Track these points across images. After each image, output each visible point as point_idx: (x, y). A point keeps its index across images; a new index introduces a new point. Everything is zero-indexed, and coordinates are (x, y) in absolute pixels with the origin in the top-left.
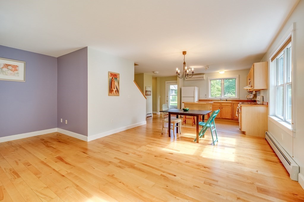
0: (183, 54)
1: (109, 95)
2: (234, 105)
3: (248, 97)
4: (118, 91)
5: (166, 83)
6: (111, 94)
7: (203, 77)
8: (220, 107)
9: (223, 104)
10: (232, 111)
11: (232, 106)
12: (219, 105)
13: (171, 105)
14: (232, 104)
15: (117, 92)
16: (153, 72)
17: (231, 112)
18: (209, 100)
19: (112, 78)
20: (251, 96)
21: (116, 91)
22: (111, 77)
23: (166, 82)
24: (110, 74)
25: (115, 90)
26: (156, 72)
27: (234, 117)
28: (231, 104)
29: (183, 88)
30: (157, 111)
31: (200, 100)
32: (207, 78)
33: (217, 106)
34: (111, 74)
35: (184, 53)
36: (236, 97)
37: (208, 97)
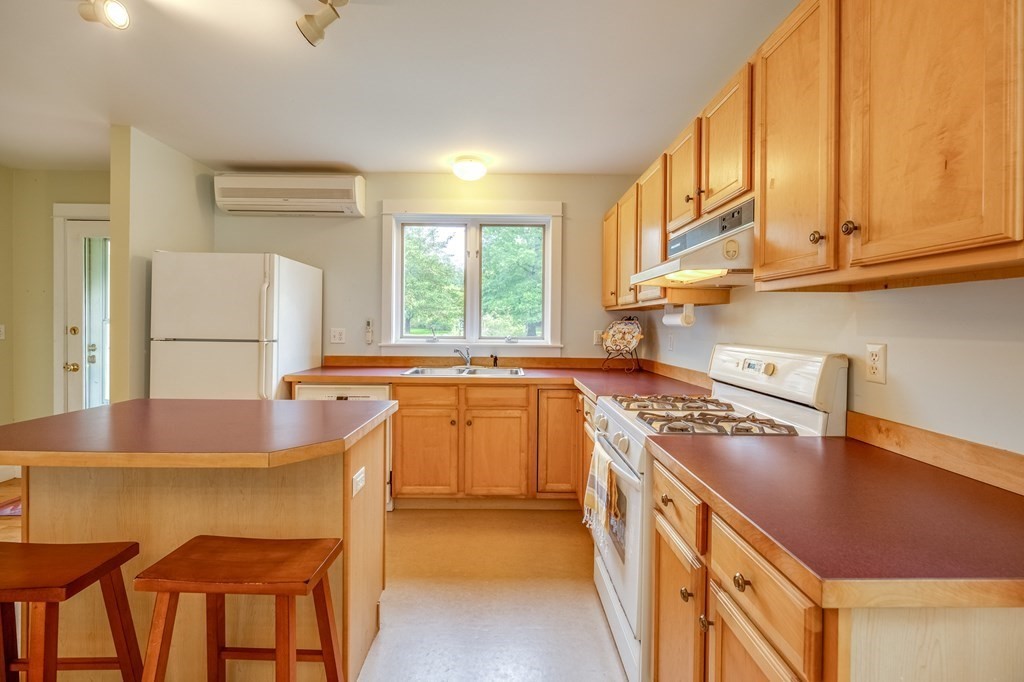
2: (543, 402)
3: (609, 343)
5: (58, 223)
7: (347, 194)
8: (454, 417)
9: (476, 395)
10: (529, 439)
12: (452, 399)
14: (533, 391)
17: (524, 445)
20: (627, 338)
23: (61, 210)
27: (541, 482)
28: (524, 390)
32: (380, 204)
33: (434, 411)
36: (548, 341)
37: (389, 336)
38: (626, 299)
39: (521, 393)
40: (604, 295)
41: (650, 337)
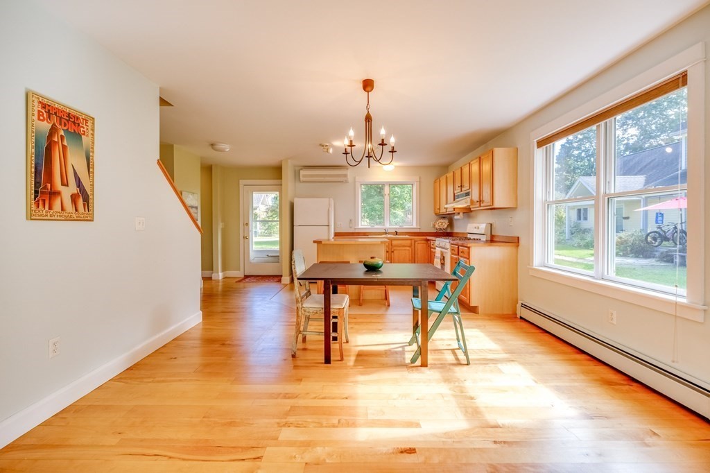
0: (365, 88)
1: (31, 216)
2: (416, 244)
3: (437, 226)
4: (86, 200)
5: (241, 186)
6: (43, 211)
7: (345, 176)
9: (395, 243)
10: (412, 257)
11: (413, 247)
13: (255, 247)
14: (413, 241)
15: (80, 202)
16: (212, 145)
17: (411, 259)
18: (359, 234)
19: (53, 130)
20: (444, 224)
21: (74, 199)
22: (46, 126)
23: (241, 181)
24: (37, 107)
25: (67, 192)
26: (222, 146)
29: (297, 202)
30: (212, 270)
31: (337, 235)
32: (355, 178)
34: (44, 106)
35: (368, 85)
36: (415, 226)
37: (358, 225)
38: (443, 211)
39: (409, 242)
40: (435, 209)
41: (451, 224)
